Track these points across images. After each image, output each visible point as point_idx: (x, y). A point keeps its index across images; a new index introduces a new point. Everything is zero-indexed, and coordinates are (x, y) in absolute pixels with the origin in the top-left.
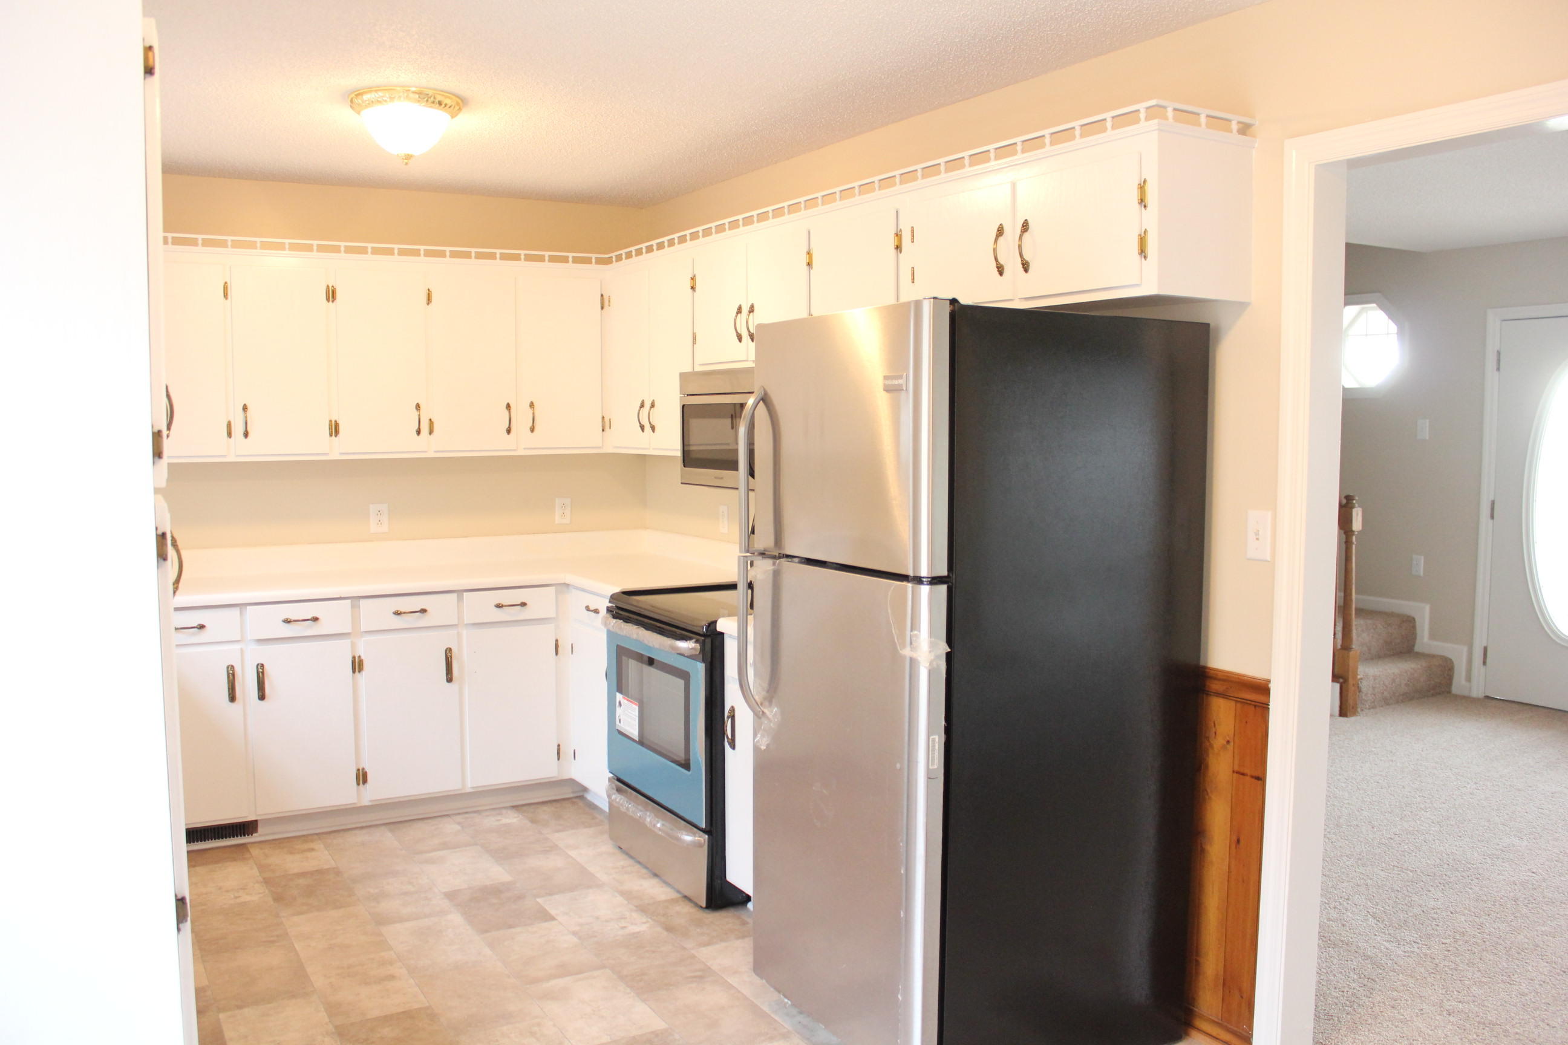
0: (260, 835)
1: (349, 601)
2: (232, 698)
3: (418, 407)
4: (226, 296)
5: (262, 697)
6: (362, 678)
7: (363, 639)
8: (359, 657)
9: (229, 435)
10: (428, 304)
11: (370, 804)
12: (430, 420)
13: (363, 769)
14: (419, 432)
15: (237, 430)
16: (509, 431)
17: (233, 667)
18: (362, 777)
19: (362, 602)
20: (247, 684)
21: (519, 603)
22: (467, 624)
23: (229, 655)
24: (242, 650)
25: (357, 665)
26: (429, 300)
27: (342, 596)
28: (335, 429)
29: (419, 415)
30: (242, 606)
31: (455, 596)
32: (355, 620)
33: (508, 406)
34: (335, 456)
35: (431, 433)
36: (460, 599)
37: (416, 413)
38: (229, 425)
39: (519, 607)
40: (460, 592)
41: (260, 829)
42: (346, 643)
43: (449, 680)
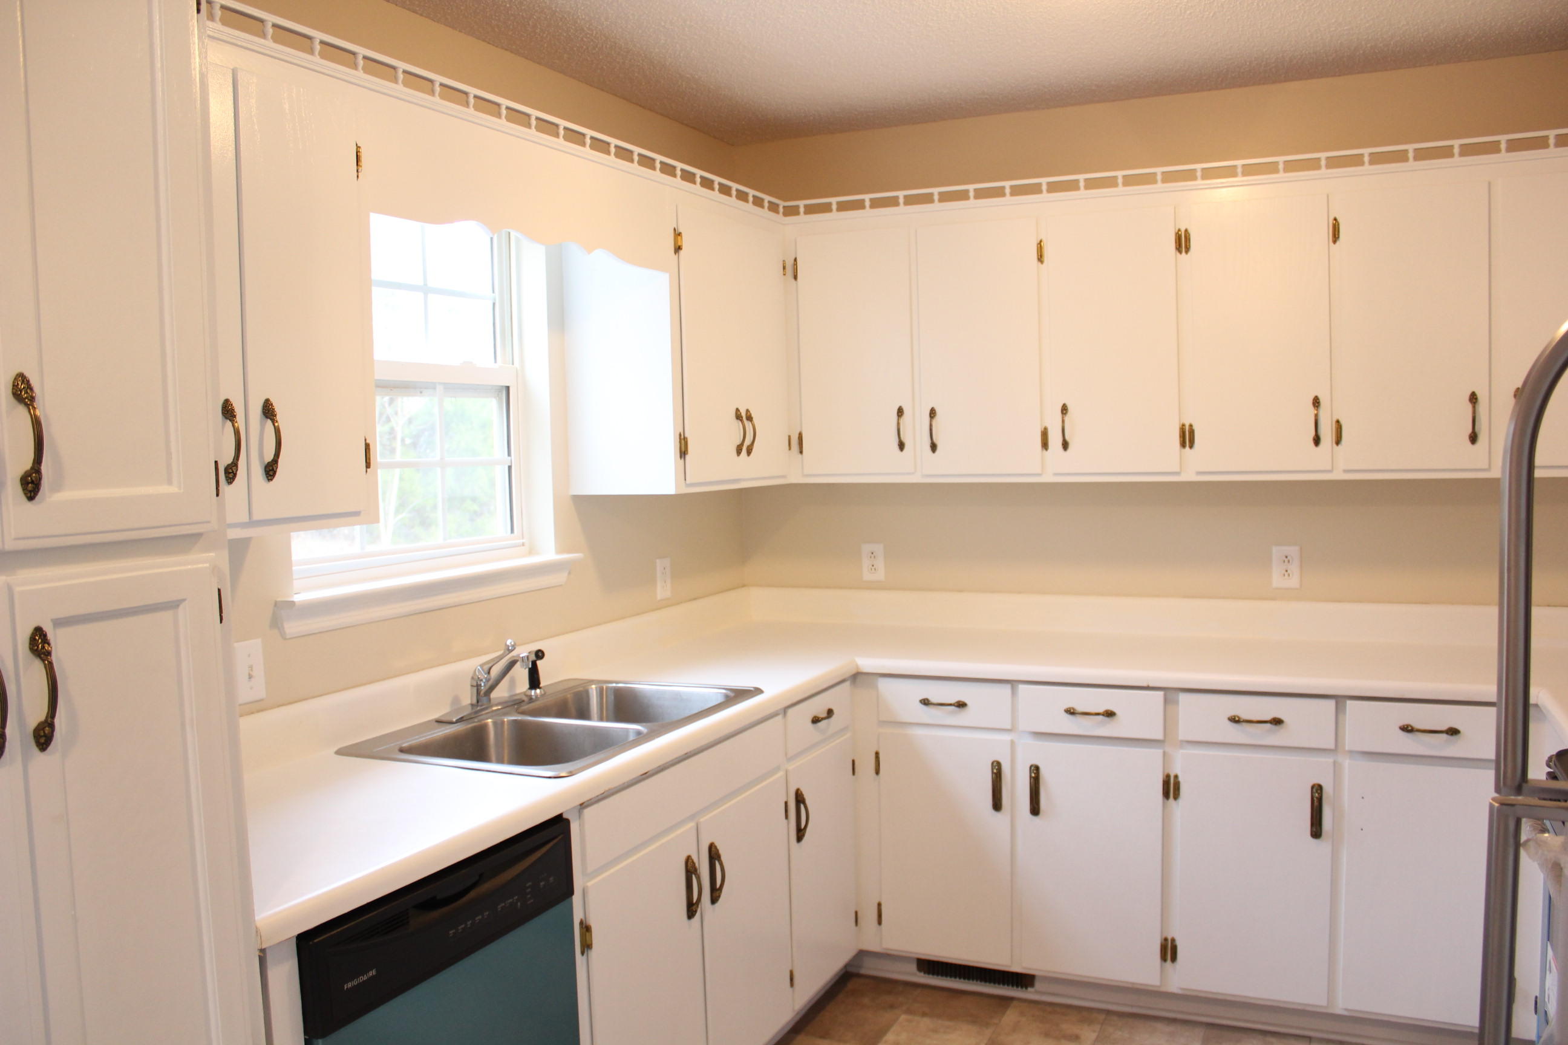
0: (1037, 992)
1: (1161, 693)
2: (997, 805)
3: (1316, 402)
4: (1040, 258)
5: (1035, 810)
6: (1179, 808)
7: (1182, 751)
8: (1176, 777)
9: (1045, 445)
10: (1335, 242)
11: (1180, 992)
12: (1338, 422)
13: (1173, 940)
14: (1317, 441)
15: (1055, 440)
16: (1473, 438)
17: (999, 764)
18: (1169, 951)
19: (1183, 697)
20: (1018, 789)
21: (1444, 728)
22: (1351, 752)
23: (997, 746)
24: (1012, 743)
25: (1171, 788)
26: (1336, 237)
27: (1151, 685)
28: (1187, 437)
29: (1316, 416)
30: (1013, 683)
31: (1331, 704)
32: (1169, 722)
33: (1473, 398)
34: (1188, 476)
35: (1338, 441)
36: (1340, 709)
37: (1313, 411)
38: (1045, 434)
39: (1444, 736)
40: (1340, 700)
41: (1038, 985)
42: (1156, 753)
43: (1316, 831)
